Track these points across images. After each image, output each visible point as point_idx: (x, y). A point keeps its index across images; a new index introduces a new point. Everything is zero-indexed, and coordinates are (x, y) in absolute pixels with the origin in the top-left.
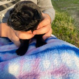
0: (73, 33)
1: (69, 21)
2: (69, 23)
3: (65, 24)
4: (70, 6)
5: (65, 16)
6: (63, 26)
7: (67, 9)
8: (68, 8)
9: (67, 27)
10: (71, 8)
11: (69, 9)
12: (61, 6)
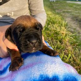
0: (64, 37)
1: (62, 25)
2: (62, 27)
3: (57, 28)
4: (65, 9)
5: (58, 20)
6: (55, 30)
7: (61, 11)
8: (64, 10)
9: (59, 31)
10: (66, 10)
11: (64, 12)
12: (57, 8)
